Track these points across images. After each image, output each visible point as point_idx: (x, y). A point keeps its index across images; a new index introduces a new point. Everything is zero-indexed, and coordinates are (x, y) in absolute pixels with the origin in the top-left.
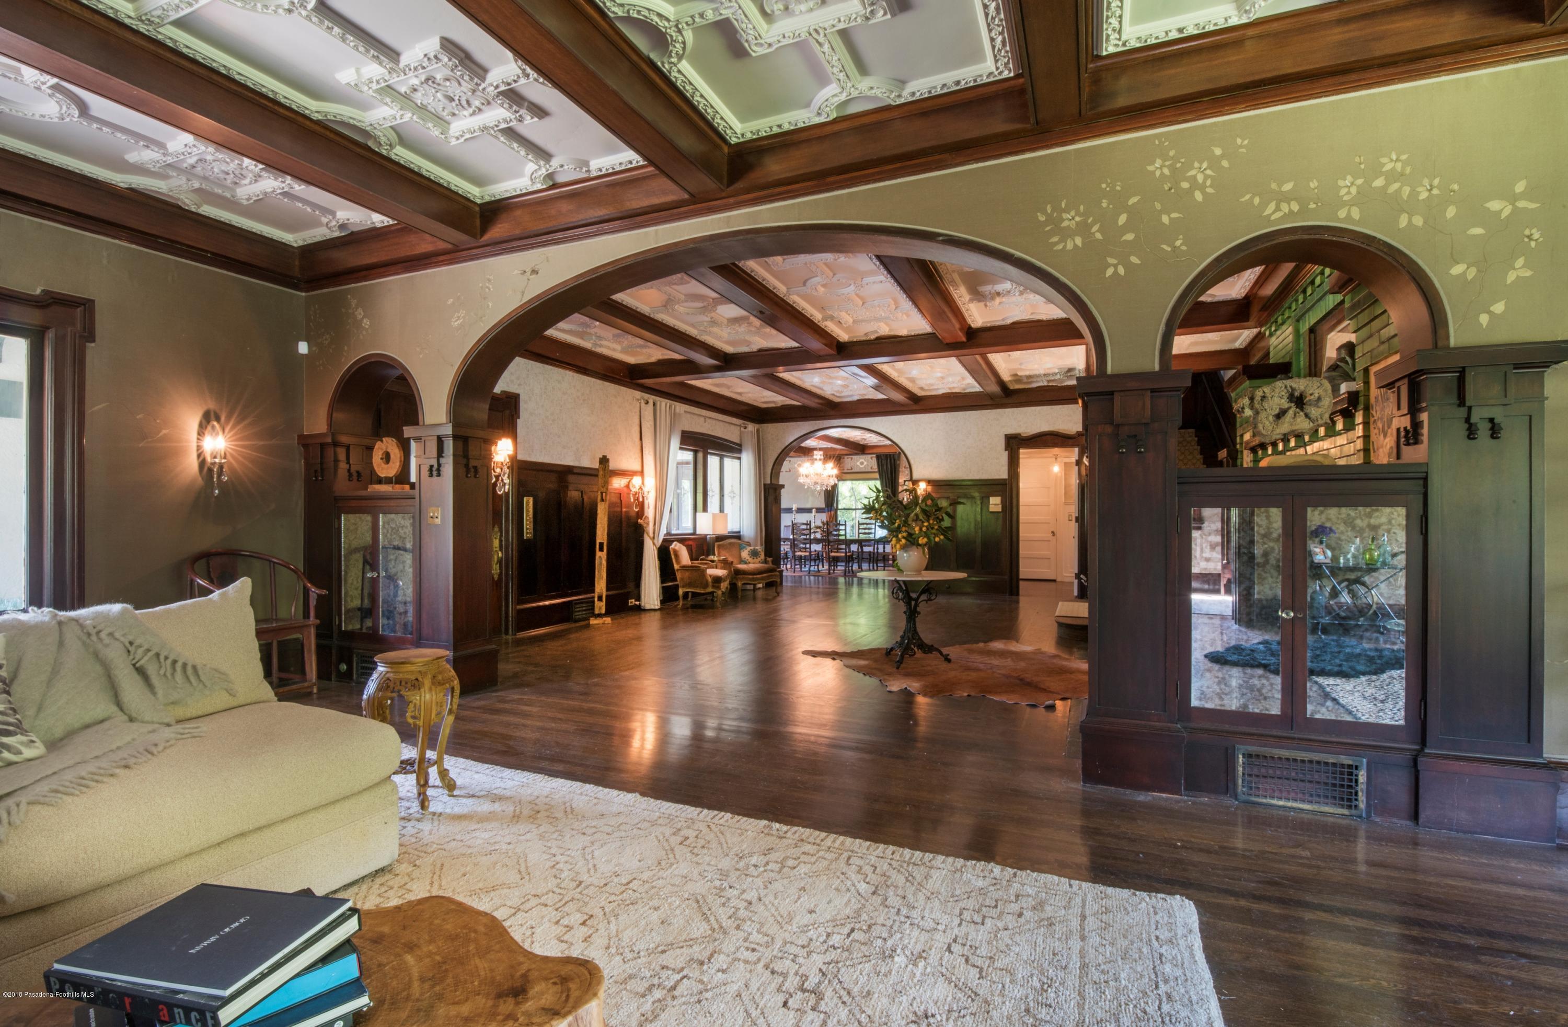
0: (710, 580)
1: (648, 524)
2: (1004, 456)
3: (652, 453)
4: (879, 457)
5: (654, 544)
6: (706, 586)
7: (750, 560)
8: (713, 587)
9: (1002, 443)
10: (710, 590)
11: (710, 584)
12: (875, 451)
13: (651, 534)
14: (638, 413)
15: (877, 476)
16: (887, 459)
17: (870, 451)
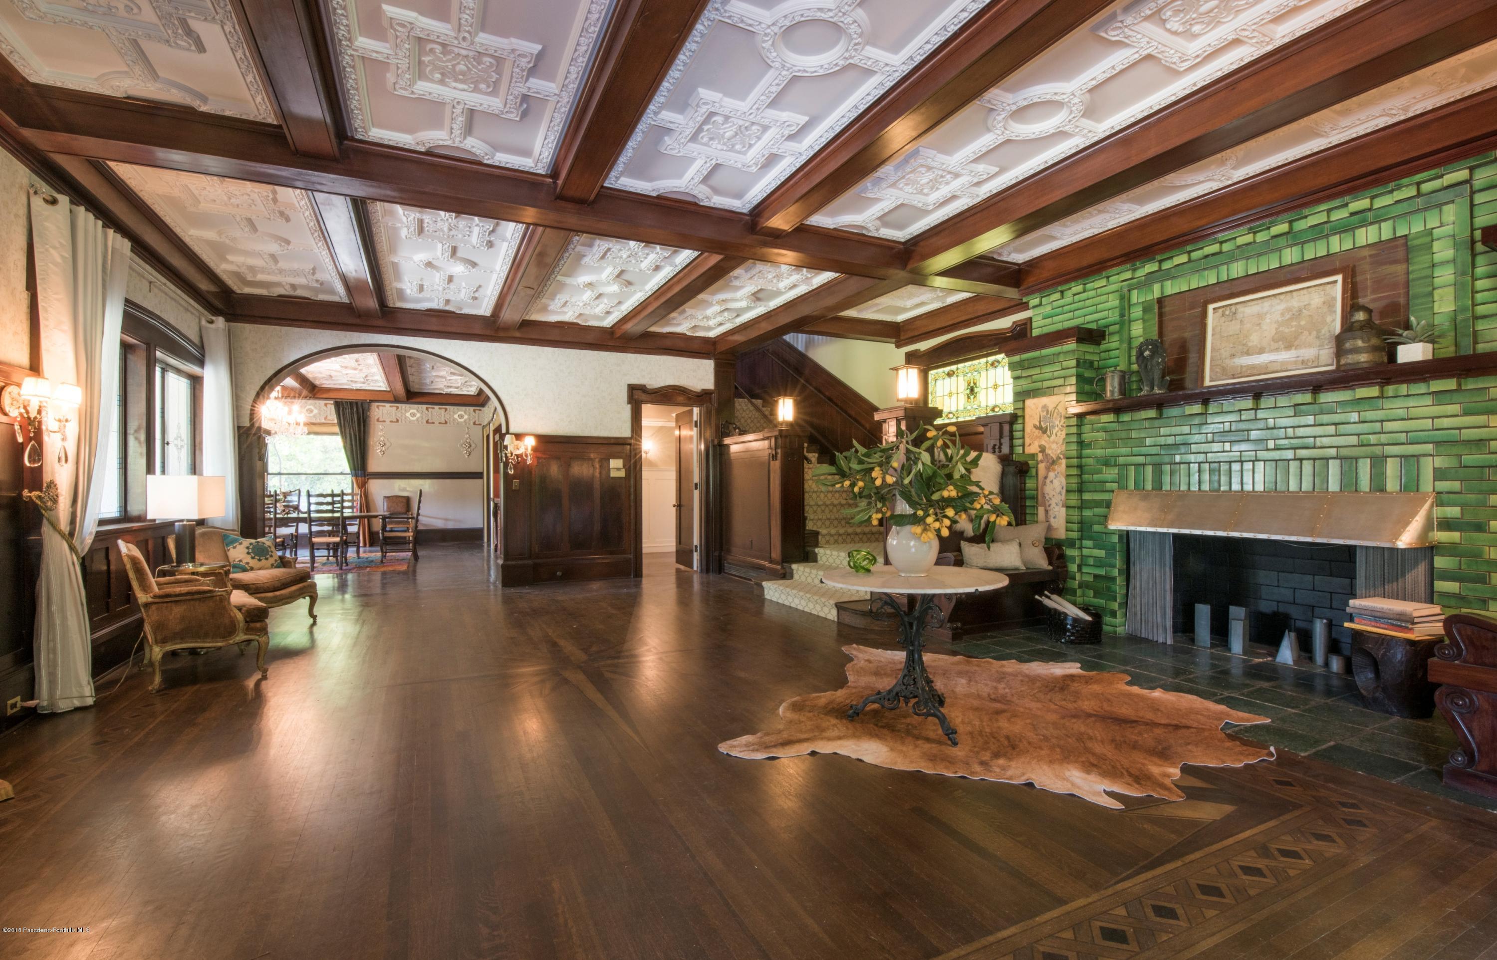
0: (240, 616)
1: (55, 501)
2: (627, 410)
3: (67, 326)
4: (338, 405)
5: (72, 548)
6: (231, 630)
7: (253, 563)
8: (248, 630)
9: (624, 395)
10: (241, 637)
11: (242, 624)
12: (332, 395)
13: (64, 526)
14: (23, 221)
15: (337, 429)
16: (352, 408)
17: (325, 396)
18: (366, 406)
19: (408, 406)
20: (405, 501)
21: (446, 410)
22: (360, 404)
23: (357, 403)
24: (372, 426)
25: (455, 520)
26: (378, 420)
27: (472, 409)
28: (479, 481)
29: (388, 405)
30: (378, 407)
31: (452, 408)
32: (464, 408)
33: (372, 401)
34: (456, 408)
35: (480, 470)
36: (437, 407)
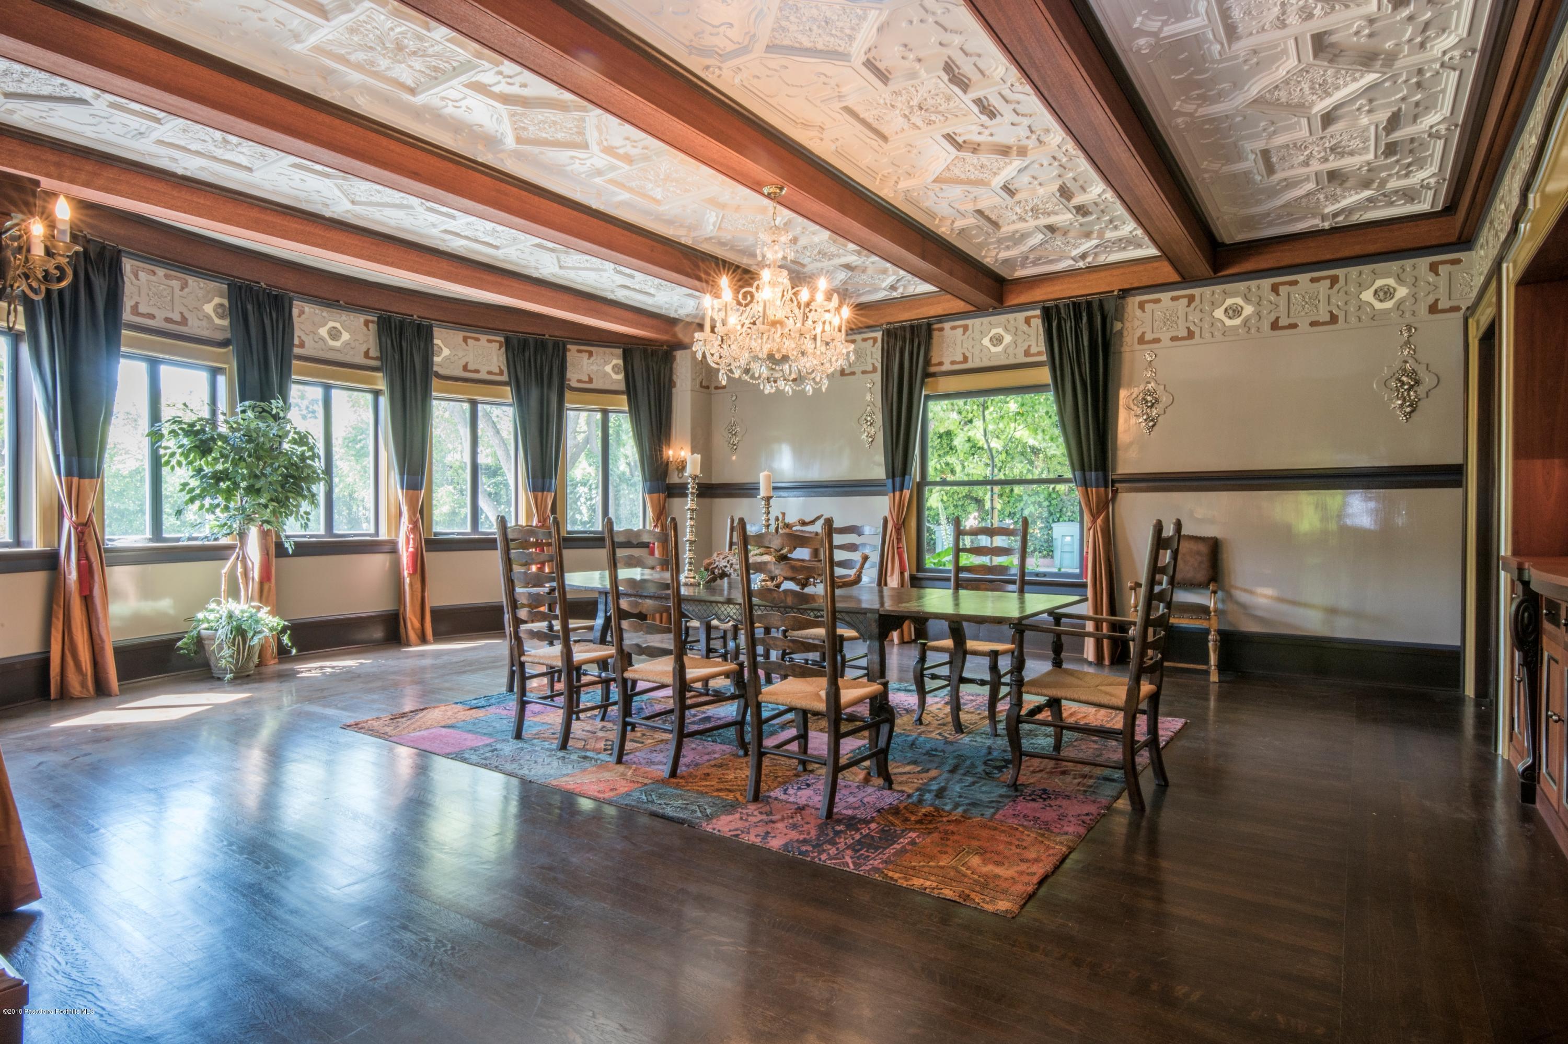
4: (1052, 314)
12: (1041, 293)
15: (1045, 376)
16: (1078, 318)
17: (1023, 299)
18: (1110, 307)
19: (1218, 289)
20: (1203, 548)
21: (1334, 280)
22: (1096, 306)
23: (1089, 304)
24: (1127, 357)
25: (1357, 615)
26: (1141, 340)
27: (1424, 262)
28: (1447, 496)
29: (1165, 297)
30: (1141, 306)
31: (1353, 271)
32: (1394, 266)
33: (1125, 293)
34: (1367, 269)
35: (1453, 458)
36: (1303, 278)
